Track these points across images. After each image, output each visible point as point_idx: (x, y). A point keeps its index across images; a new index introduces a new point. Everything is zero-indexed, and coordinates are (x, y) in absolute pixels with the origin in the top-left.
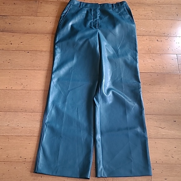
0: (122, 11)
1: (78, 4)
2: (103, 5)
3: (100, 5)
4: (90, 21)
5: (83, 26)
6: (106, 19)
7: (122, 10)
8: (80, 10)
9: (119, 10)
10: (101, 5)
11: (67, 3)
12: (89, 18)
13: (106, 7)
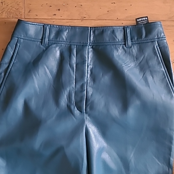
0: (146, 55)
1: (37, 34)
2: (100, 31)
3: (94, 32)
4: (68, 89)
5: (51, 102)
6: (106, 79)
7: (148, 52)
8: (44, 51)
9: (141, 50)
10: (96, 32)
11: (11, 23)
12: (64, 78)
13: (107, 39)
